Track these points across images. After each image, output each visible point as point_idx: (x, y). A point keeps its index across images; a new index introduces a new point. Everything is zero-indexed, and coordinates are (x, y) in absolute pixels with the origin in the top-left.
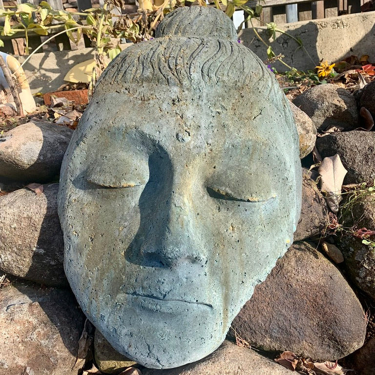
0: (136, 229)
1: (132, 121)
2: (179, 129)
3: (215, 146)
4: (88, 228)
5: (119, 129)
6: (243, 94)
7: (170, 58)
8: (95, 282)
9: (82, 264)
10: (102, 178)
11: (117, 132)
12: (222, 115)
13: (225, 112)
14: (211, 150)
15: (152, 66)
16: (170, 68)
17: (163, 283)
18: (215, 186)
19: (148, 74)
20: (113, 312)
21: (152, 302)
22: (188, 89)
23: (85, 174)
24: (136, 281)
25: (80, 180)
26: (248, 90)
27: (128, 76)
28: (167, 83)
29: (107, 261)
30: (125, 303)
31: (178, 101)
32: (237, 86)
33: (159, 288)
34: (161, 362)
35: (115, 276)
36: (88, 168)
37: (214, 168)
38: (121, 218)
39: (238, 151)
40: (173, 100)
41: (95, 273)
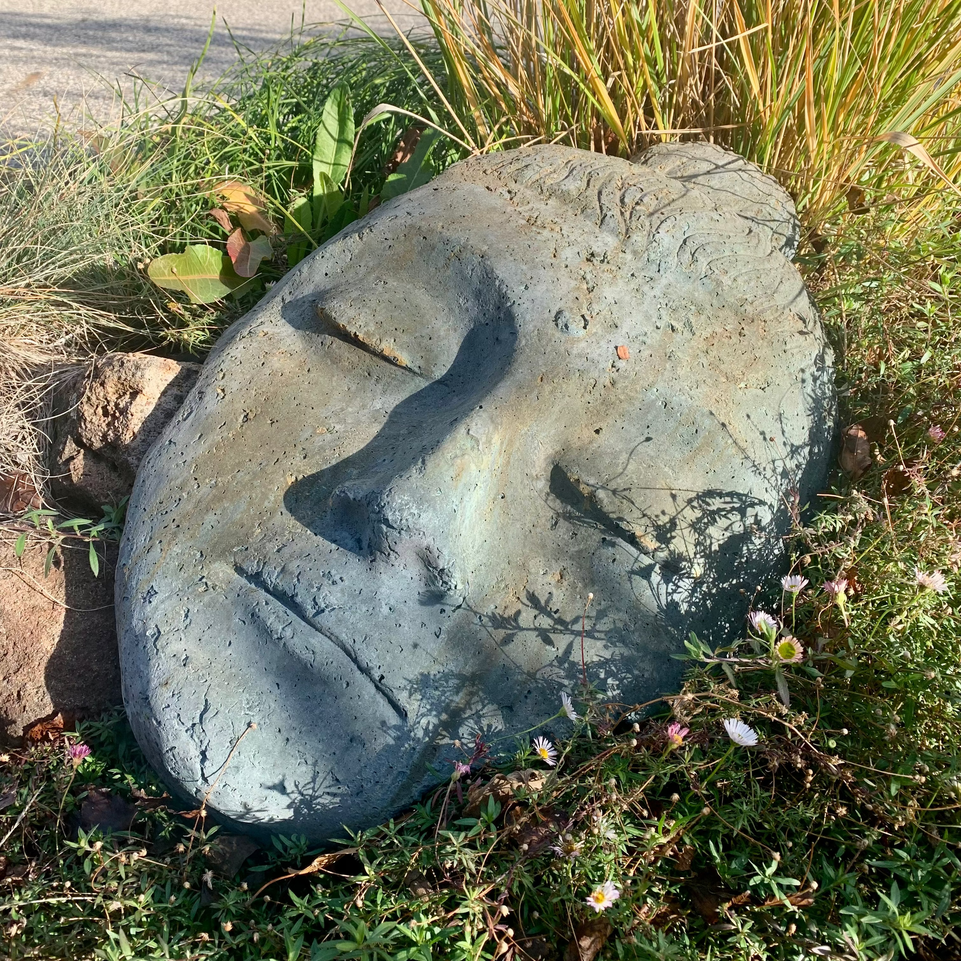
0: (352, 448)
1: (484, 241)
2: (570, 304)
3: (626, 377)
4: (254, 393)
5: (447, 242)
6: (745, 332)
7: (633, 188)
8: (190, 507)
9: (189, 459)
10: (351, 313)
11: (440, 246)
12: (678, 337)
13: (688, 335)
14: (613, 383)
15: (589, 181)
16: (622, 201)
17: (334, 583)
18: (575, 469)
19: (572, 187)
20: (181, 594)
21: (281, 614)
22: (635, 253)
23: (321, 296)
24: (278, 551)
25: (301, 306)
26: (761, 331)
27: (528, 173)
28: (599, 222)
29: (247, 477)
30: (221, 587)
31: (602, 261)
32: (743, 309)
33: (319, 589)
34: (207, 763)
35: (241, 518)
36: (335, 288)
37: (597, 432)
38: (335, 413)
39: (672, 424)
40: (592, 255)
41: (204, 489)
